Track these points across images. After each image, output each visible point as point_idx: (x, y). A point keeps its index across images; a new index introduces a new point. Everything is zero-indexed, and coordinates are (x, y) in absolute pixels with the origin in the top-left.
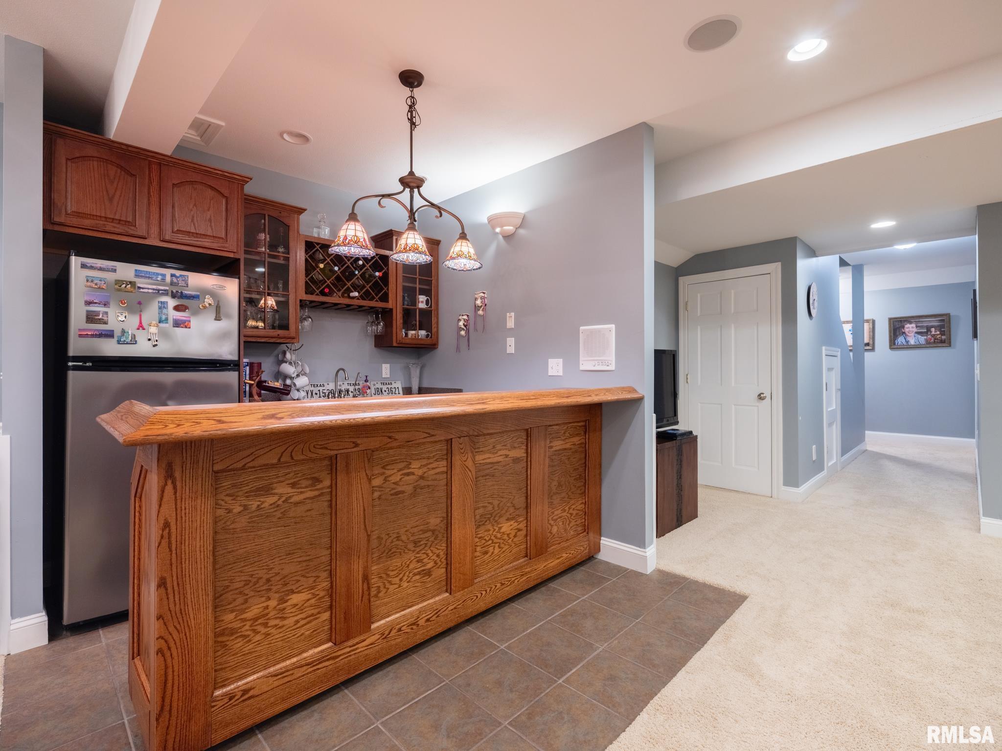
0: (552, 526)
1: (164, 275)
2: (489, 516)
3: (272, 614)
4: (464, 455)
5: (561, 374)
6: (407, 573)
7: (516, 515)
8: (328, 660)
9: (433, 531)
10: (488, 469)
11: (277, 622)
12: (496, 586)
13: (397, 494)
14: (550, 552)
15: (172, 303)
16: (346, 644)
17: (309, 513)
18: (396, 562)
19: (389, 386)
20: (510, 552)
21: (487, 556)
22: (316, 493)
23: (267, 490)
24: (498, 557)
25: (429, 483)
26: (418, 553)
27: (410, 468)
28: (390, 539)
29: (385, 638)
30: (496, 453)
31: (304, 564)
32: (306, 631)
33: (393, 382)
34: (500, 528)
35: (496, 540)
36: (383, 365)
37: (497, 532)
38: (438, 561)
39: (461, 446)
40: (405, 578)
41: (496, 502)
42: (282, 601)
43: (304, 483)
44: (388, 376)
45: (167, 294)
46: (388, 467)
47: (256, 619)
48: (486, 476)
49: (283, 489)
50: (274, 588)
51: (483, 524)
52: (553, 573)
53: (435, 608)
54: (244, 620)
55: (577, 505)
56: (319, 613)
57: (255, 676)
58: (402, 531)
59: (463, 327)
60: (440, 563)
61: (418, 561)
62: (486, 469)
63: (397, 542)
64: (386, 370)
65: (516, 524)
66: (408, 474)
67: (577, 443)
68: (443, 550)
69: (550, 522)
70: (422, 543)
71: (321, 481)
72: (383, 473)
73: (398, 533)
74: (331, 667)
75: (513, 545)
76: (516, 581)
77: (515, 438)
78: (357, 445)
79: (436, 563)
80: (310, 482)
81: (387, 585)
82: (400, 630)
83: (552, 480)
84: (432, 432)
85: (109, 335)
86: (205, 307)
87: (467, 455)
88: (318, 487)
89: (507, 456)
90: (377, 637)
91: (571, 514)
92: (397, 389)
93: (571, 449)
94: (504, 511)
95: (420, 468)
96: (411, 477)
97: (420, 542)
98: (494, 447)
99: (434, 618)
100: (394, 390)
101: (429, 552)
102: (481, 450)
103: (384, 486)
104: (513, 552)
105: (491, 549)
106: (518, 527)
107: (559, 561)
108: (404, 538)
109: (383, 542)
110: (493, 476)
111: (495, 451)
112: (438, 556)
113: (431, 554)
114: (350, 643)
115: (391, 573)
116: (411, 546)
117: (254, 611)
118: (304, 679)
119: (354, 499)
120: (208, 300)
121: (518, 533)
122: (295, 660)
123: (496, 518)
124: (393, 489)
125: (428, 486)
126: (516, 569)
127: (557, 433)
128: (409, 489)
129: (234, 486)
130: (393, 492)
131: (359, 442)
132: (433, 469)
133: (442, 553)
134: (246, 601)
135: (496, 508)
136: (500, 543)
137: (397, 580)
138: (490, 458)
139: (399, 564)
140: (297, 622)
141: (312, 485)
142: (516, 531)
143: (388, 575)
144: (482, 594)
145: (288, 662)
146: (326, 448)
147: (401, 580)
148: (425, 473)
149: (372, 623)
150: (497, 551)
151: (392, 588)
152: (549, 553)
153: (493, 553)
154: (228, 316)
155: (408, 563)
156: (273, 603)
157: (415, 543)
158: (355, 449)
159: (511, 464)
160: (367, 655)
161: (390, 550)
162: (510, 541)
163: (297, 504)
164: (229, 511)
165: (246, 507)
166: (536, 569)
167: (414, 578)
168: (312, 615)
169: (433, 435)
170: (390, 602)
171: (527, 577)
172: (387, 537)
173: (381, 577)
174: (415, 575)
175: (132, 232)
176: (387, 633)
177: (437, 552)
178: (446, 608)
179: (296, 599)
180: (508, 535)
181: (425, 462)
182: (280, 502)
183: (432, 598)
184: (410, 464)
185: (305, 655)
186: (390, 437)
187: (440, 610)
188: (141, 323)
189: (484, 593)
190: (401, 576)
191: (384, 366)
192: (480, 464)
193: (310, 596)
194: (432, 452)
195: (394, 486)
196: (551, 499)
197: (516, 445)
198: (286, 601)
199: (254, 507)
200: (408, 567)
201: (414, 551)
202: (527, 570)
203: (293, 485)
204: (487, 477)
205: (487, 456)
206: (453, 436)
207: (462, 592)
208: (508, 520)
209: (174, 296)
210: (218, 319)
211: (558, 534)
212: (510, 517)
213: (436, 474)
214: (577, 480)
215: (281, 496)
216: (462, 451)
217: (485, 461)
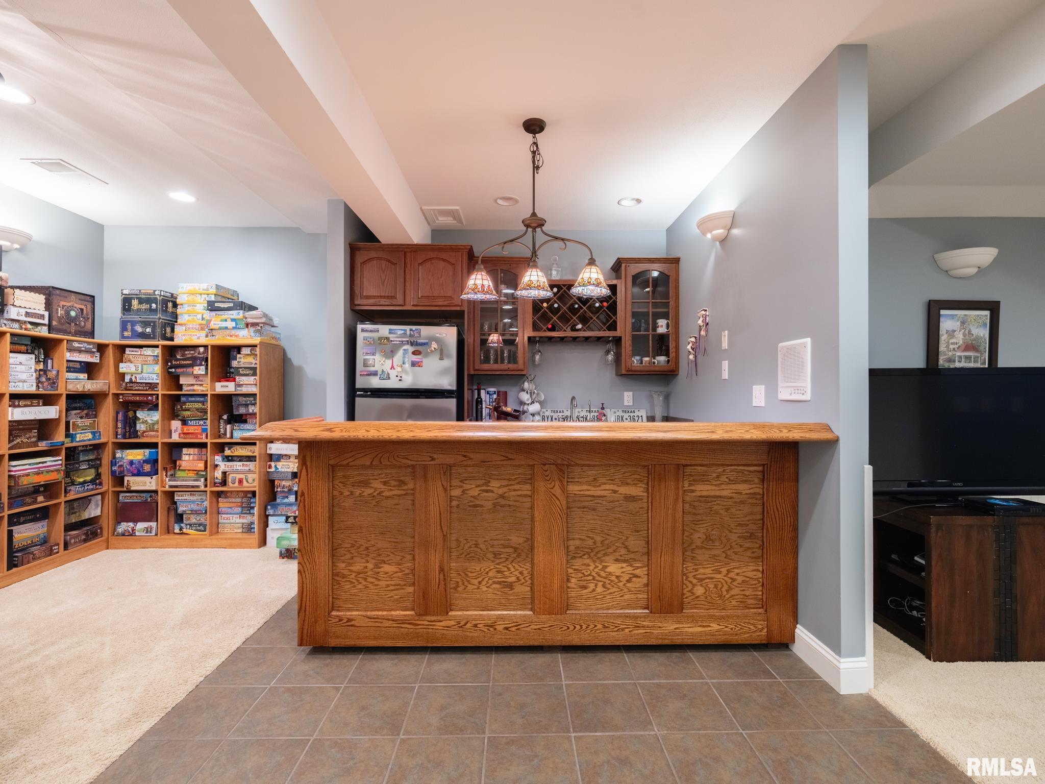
0: (694, 585)
1: (405, 330)
2: (590, 551)
3: (370, 573)
4: (550, 482)
5: (763, 404)
6: (487, 579)
7: (631, 559)
8: (410, 624)
9: (515, 549)
10: (587, 501)
11: (373, 580)
12: (596, 626)
13: (476, 506)
14: (686, 614)
15: (411, 349)
16: (424, 617)
17: (396, 506)
18: (476, 566)
19: (632, 415)
20: (621, 597)
21: (585, 591)
22: (403, 492)
23: (365, 484)
24: (602, 596)
25: (511, 503)
26: (498, 564)
27: (489, 486)
28: (469, 545)
29: (461, 627)
30: (599, 486)
31: (393, 544)
32: (396, 595)
33: (636, 411)
34: (606, 567)
35: (598, 578)
36: (625, 393)
37: (600, 570)
38: (521, 578)
39: (546, 474)
40: (484, 583)
41: (599, 539)
42: (377, 566)
43: (393, 483)
44: (631, 404)
45: (408, 344)
46: (465, 482)
47: (359, 573)
48: (583, 508)
49: (377, 485)
50: (372, 555)
51: (580, 557)
52: (692, 640)
53: (515, 620)
54: (351, 571)
55: (744, 570)
56: (404, 585)
57: (357, 613)
58: (481, 540)
59: (691, 350)
60: (523, 581)
61: (498, 572)
62: (584, 501)
63: (475, 549)
64: (628, 397)
65: (630, 568)
66: (487, 491)
67: (744, 492)
68: (527, 569)
69: (689, 579)
70: (502, 556)
71: (406, 484)
72: (461, 487)
73: (476, 541)
74: (411, 630)
75: (626, 590)
76: (627, 630)
77: (627, 474)
78: (433, 459)
79: (518, 578)
80: (397, 483)
81: (466, 583)
82: (476, 626)
83: (694, 530)
84: (510, 456)
85: (375, 374)
86: (432, 351)
87: (553, 483)
88: (404, 488)
89: (615, 492)
90: (452, 623)
91: (733, 580)
92: (640, 418)
93: (731, 498)
94: (610, 550)
95: (499, 488)
96: (490, 494)
97: (500, 554)
98: (595, 479)
99: (514, 629)
100: (636, 419)
101: (510, 566)
102: (577, 480)
103: (461, 497)
104: (625, 597)
105: (592, 586)
106: (634, 572)
107: (703, 629)
108: (483, 546)
109: (462, 544)
110: (594, 510)
111: (598, 484)
112: (521, 573)
113: (513, 570)
114: (429, 618)
115: (470, 574)
116: (490, 556)
117: (357, 567)
118: (391, 630)
119: (431, 503)
120: (434, 345)
121: (634, 579)
122: (385, 613)
123: (599, 555)
124: (471, 501)
125: (509, 506)
126: (627, 617)
128: (488, 505)
129: (344, 477)
130: (471, 504)
131: (435, 457)
132: (515, 490)
133: (525, 572)
134: (352, 558)
135: (599, 544)
136: (605, 583)
137: (476, 582)
138: (589, 490)
139: (478, 569)
140: (388, 586)
141: (399, 486)
142: (631, 576)
143: (467, 575)
144: (575, 627)
145: (380, 613)
146: (407, 459)
147: (480, 583)
148: (505, 493)
149: (451, 610)
150: (600, 589)
151: (470, 587)
152: (683, 614)
153: (594, 590)
154: (449, 356)
155: (487, 570)
156: (370, 566)
157: (495, 555)
158: (431, 463)
159: (621, 502)
160: (443, 634)
161: (469, 554)
162: (621, 584)
163: (387, 497)
164: (342, 493)
165: (352, 493)
166: (660, 627)
167: (494, 586)
168: (399, 585)
169: (511, 459)
170: (469, 599)
171: (647, 631)
172: (465, 541)
173: (459, 575)
174: (494, 583)
175: (394, 303)
176: (462, 623)
177: (521, 569)
178: (528, 625)
179: (386, 568)
180: (617, 577)
181: (505, 483)
182: (375, 494)
183: (514, 610)
184: (489, 482)
185: (393, 613)
186: (465, 456)
187: (520, 625)
188: (392, 365)
189: (578, 627)
190: (480, 579)
191: (626, 394)
192: (575, 494)
193: (397, 570)
194: (513, 475)
195: (472, 499)
196: (692, 553)
197: (629, 481)
198: (380, 568)
199: (357, 493)
200: (487, 573)
201: (493, 561)
202: (644, 623)
203: (385, 483)
204: (585, 510)
205: (585, 487)
206: (536, 463)
207: (548, 616)
208: (617, 560)
209: (412, 344)
210: (441, 359)
211: (706, 598)
212: (620, 558)
213: (518, 496)
214: (746, 539)
215: (376, 489)
216: (548, 478)
217: (582, 493)
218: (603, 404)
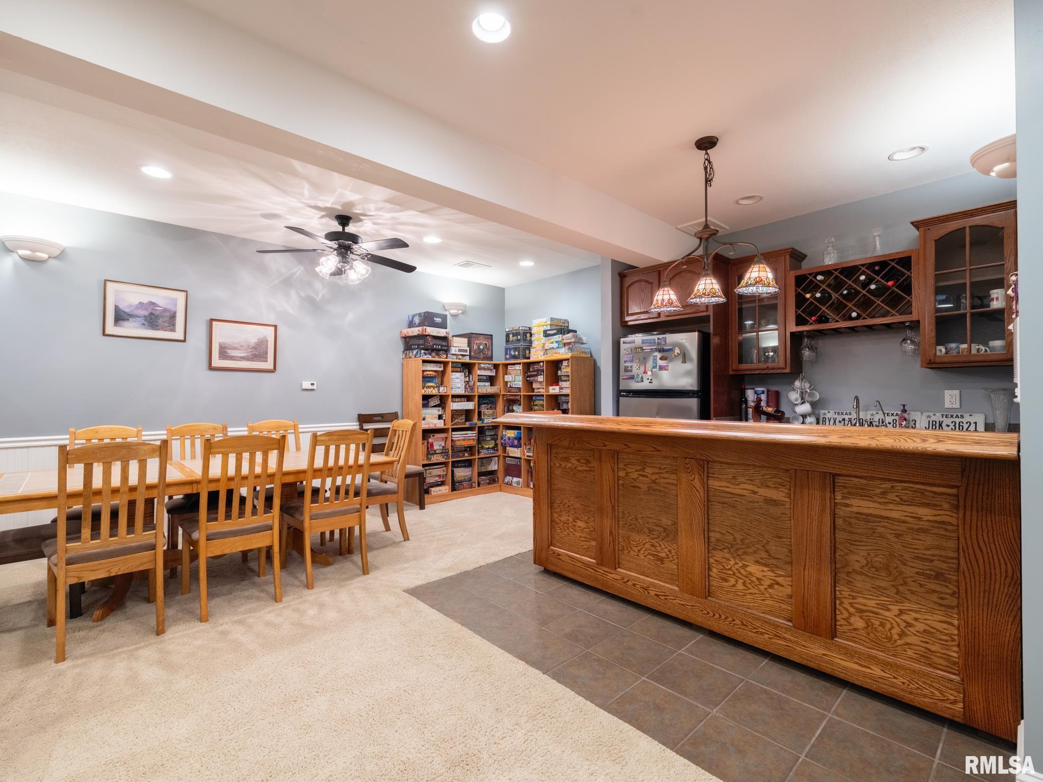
0: (851, 614)
1: (655, 340)
2: (730, 546)
3: (570, 525)
4: (690, 474)
6: (644, 549)
7: (772, 564)
8: (592, 569)
9: (665, 530)
10: (727, 498)
11: (572, 530)
12: (734, 620)
13: (635, 487)
14: (837, 643)
15: (659, 355)
16: (601, 567)
17: (585, 479)
18: (635, 537)
19: (958, 420)
20: (762, 600)
21: (725, 584)
22: (588, 469)
23: (567, 459)
24: (743, 594)
25: (661, 489)
26: (652, 539)
27: (644, 472)
28: (631, 518)
29: (624, 582)
30: (738, 485)
31: (584, 507)
32: (586, 545)
33: (965, 415)
34: (747, 566)
35: (738, 574)
36: (946, 391)
37: (740, 567)
38: (670, 556)
39: (688, 466)
40: (642, 552)
41: (739, 536)
42: (574, 521)
43: (583, 461)
44: (957, 406)
45: (657, 351)
46: (629, 466)
47: (565, 523)
48: (724, 503)
49: (573, 461)
50: (571, 512)
51: (721, 550)
52: (845, 676)
53: (663, 591)
54: (560, 520)
55: (927, 617)
56: (590, 539)
57: (563, 551)
58: (639, 516)
60: (671, 559)
61: (652, 546)
62: (724, 497)
63: (635, 522)
64: (951, 398)
65: (770, 573)
66: (643, 476)
67: (925, 518)
68: (674, 549)
69: (844, 605)
70: (655, 533)
71: (590, 463)
72: (625, 470)
73: (636, 516)
74: (593, 574)
75: (767, 595)
76: (766, 636)
77: (767, 477)
78: (605, 446)
79: (667, 555)
80: (585, 461)
81: (629, 549)
82: (634, 585)
83: (850, 550)
84: (658, 448)
85: (632, 378)
86: (675, 356)
87: (693, 475)
88: (590, 465)
89: (755, 493)
90: (618, 577)
91: (909, 625)
92: (973, 425)
93: (904, 522)
94: (750, 550)
95: (652, 474)
96: (646, 479)
97: (653, 531)
98: (734, 478)
99: (663, 598)
101: (661, 543)
102: (716, 476)
103: (626, 478)
104: (767, 602)
105: (732, 581)
106: (777, 579)
107: (860, 668)
108: (640, 521)
109: (626, 516)
110: (733, 507)
111: (737, 483)
112: (670, 551)
113: (663, 547)
114: (603, 568)
115: (632, 542)
116: (646, 531)
117: (564, 518)
118: (581, 569)
119: (604, 480)
120: (677, 351)
121: (776, 587)
122: (578, 556)
123: (739, 553)
124: (632, 483)
125: (660, 491)
126: (766, 622)
127: (862, 489)
128: (644, 487)
129: (557, 453)
130: (632, 484)
131: (606, 443)
132: (664, 478)
133: (673, 551)
134: (561, 512)
135: (739, 541)
136: (745, 581)
137: (636, 549)
138: (728, 487)
139: (638, 539)
140: (580, 537)
141: (586, 463)
142: (773, 582)
143: (630, 542)
144: (714, 615)
145: (576, 555)
146: (589, 443)
147: (639, 551)
148: (657, 479)
149: (619, 567)
150: (740, 586)
151: (632, 553)
152: (833, 642)
153: (734, 586)
154: (691, 360)
155: (644, 542)
156: (571, 520)
157: (650, 531)
158: (604, 448)
159: (762, 504)
160: (613, 584)
161: (631, 525)
162: (762, 588)
163: (580, 471)
164: (555, 465)
165: (560, 465)
166: (804, 646)
167: (649, 557)
168: (587, 538)
169: (659, 451)
170: (631, 562)
171: (788, 644)
172: (628, 515)
173: (625, 540)
174: (649, 554)
175: (651, 316)
176: (626, 580)
177: (670, 548)
178: (674, 598)
179: (580, 523)
180: (758, 579)
181: (657, 470)
182: (573, 468)
183: (664, 582)
184: (644, 468)
185: (583, 557)
186: (626, 445)
187: (667, 596)
188: (645, 370)
189: (718, 615)
190: (639, 548)
191: (948, 393)
192: (715, 489)
193: (586, 527)
194: (663, 465)
195: (633, 481)
196: (847, 576)
197: (770, 484)
198: (576, 522)
199: (563, 466)
200: (644, 544)
201: (648, 536)
202: (786, 635)
203: (578, 460)
204: (725, 505)
205: (725, 484)
206: (679, 456)
207: (690, 596)
208: (757, 562)
209: (660, 351)
210: (684, 361)
211: (868, 634)
212: (761, 561)
213: (667, 483)
214: (929, 578)
215: (573, 464)
216: (689, 470)
217: (721, 489)
218: (904, 406)
